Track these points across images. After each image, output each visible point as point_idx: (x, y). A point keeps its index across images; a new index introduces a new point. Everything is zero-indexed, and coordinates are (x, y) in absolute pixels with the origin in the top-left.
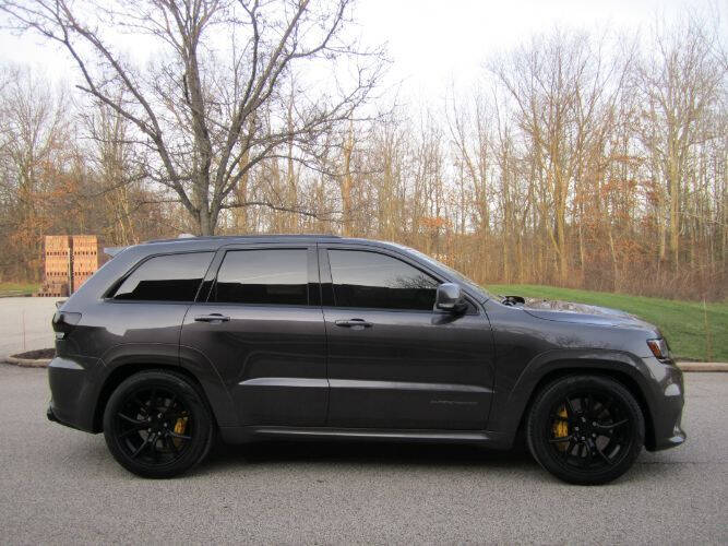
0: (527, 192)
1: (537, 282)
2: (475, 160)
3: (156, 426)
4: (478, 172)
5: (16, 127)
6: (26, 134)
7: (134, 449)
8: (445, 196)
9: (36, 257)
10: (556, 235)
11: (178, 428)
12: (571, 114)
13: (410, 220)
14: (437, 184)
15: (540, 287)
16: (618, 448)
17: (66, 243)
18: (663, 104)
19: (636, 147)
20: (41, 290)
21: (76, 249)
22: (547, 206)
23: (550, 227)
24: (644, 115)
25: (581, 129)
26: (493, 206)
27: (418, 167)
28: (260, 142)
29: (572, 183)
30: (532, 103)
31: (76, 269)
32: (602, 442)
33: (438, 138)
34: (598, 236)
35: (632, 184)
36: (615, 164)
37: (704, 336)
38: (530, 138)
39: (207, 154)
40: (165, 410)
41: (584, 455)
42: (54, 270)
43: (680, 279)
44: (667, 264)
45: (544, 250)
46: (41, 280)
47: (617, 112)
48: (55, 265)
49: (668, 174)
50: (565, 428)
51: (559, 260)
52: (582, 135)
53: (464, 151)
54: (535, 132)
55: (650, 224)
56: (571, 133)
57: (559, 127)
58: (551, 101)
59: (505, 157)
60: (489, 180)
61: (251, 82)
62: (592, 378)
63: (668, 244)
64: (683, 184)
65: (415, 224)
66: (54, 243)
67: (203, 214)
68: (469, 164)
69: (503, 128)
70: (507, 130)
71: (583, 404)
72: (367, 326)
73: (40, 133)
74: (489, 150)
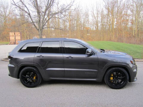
0: (106, 21)
1: (108, 41)
2: (96, 15)
3: (30, 77)
4: (96, 18)
5: (2, 10)
6: (4, 11)
7: (26, 82)
8: (90, 23)
9: (8, 36)
10: (112, 31)
11: (34, 78)
12: (116, 5)
13: (83, 28)
14: (88, 20)
15: (108, 42)
16: (123, 82)
17: (14, 34)
18: (135, 3)
19: (129, 12)
20: (10, 43)
21: (16, 35)
22: (110, 25)
23: (111, 29)
24: (131, 6)
25: (118, 8)
26: (99, 25)
27: (84, 17)
28: (51, 15)
29: (116, 20)
30: (108, 3)
31: (16, 39)
32: (120, 81)
33: (88, 11)
34: (121, 31)
35: (128, 20)
36: (124, 16)
37: (141, 53)
38: (107, 10)
39: (40, 17)
40: (31, 74)
41: (116, 83)
42: (12, 39)
43: (137, 40)
44: (134, 37)
45: (109, 33)
46: (10, 41)
47: (125, 5)
48: (12, 38)
49: (135, 18)
50: (112, 78)
51: (112, 36)
52: (118, 9)
53: (93, 13)
54: (108, 9)
55: (131, 28)
56: (116, 9)
57: (113, 8)
58: (112, 3)
59: (102, 14)
60: (98, 19)
61: (48, 2)
62: (118, 68)
63: (135, 33)
64: (138, 20)
65: (83, 29)
66: (11, 34)
67: (40, 30)
68: (94, 16)
69: (101, 8)
70: (102, 9)
71: (116, 73)
72: (72, 58)
73: (7, 11)
74: (99, 13)
